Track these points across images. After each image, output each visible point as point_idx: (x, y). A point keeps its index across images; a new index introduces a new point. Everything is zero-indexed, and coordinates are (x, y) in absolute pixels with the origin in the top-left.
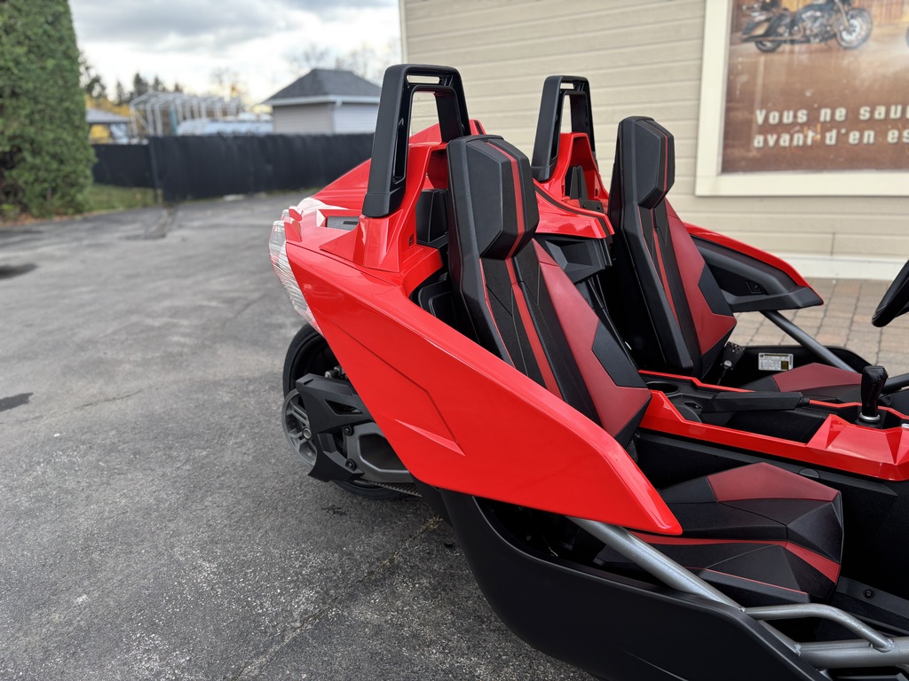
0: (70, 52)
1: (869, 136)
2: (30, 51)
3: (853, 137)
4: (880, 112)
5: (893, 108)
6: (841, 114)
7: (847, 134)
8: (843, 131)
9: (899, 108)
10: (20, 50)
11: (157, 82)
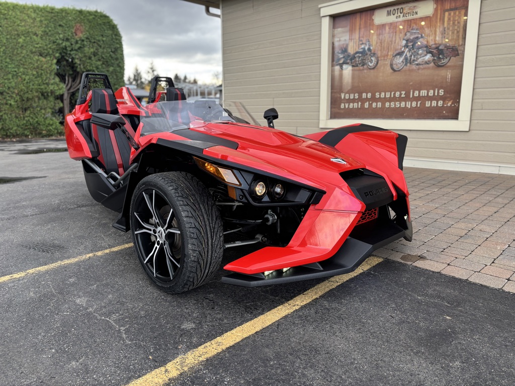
0: (120, 64)
1: (379, 105)
2: (103, 64)
3: (374, 105)
4: (383, 95)
5: (387, 93)
6: (369, 95)
7: (372, 103)
8: (371, 102)
9: (389, 93)
10: (99, 63)
11: (185, 78)
